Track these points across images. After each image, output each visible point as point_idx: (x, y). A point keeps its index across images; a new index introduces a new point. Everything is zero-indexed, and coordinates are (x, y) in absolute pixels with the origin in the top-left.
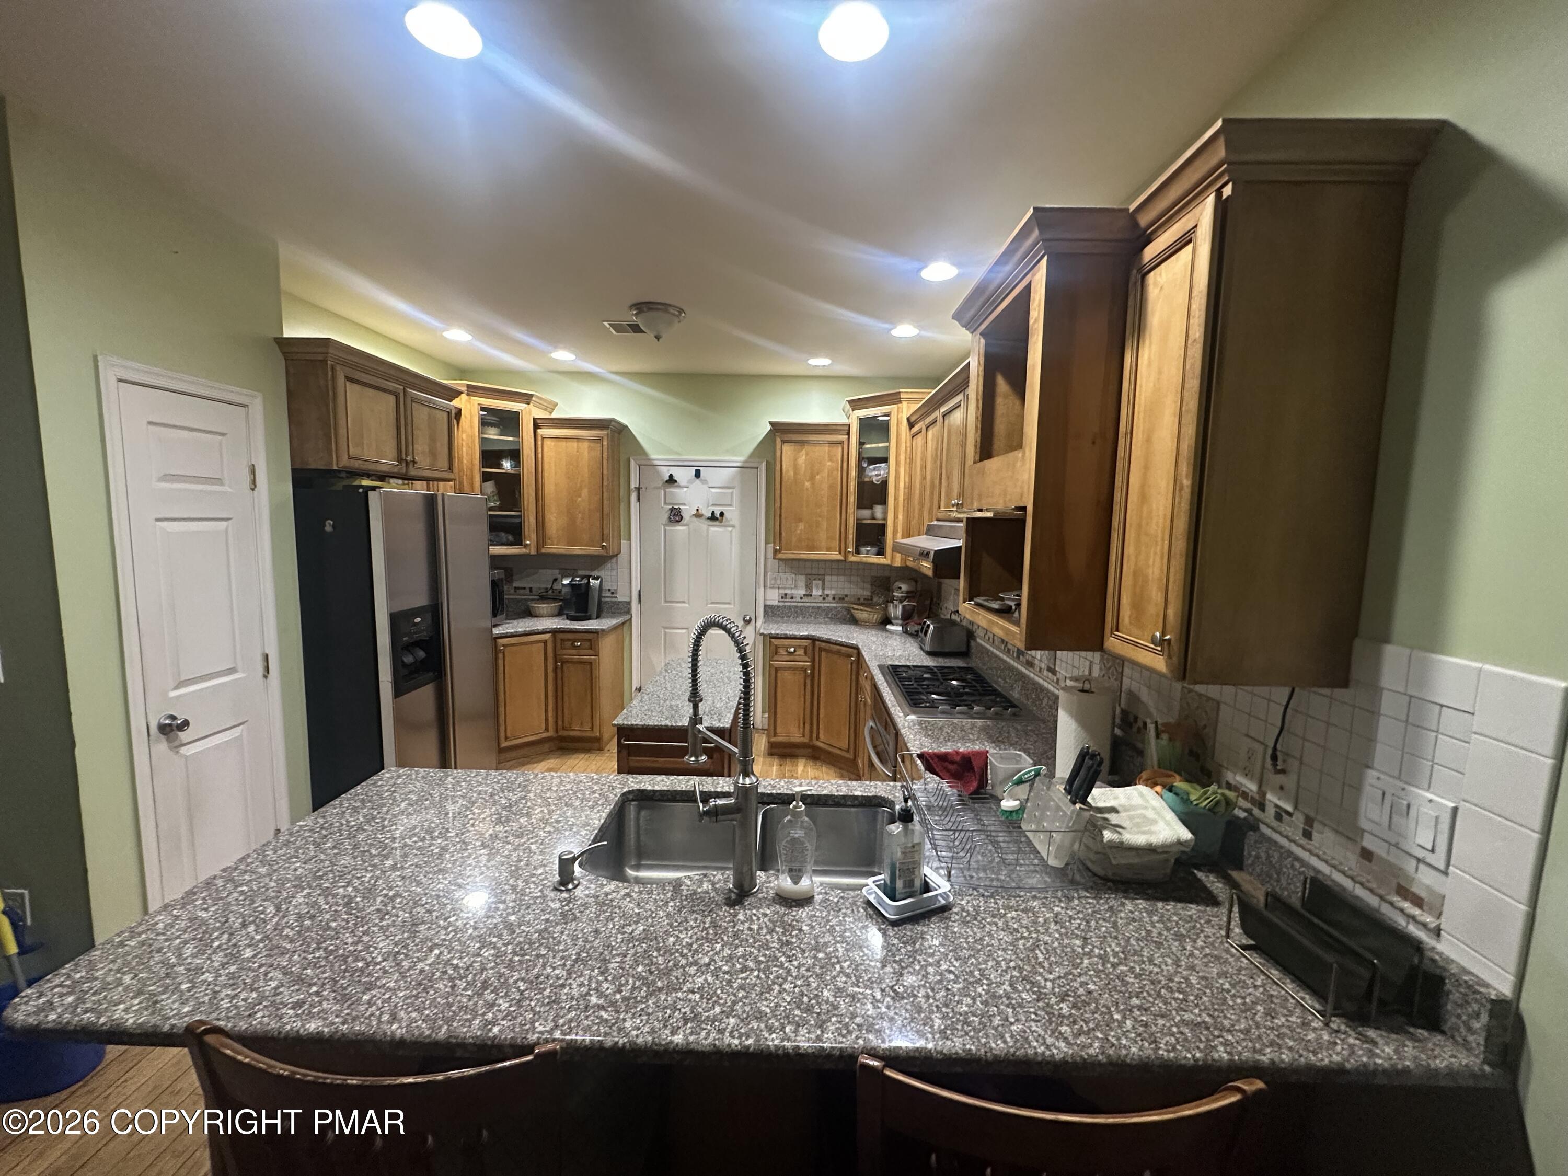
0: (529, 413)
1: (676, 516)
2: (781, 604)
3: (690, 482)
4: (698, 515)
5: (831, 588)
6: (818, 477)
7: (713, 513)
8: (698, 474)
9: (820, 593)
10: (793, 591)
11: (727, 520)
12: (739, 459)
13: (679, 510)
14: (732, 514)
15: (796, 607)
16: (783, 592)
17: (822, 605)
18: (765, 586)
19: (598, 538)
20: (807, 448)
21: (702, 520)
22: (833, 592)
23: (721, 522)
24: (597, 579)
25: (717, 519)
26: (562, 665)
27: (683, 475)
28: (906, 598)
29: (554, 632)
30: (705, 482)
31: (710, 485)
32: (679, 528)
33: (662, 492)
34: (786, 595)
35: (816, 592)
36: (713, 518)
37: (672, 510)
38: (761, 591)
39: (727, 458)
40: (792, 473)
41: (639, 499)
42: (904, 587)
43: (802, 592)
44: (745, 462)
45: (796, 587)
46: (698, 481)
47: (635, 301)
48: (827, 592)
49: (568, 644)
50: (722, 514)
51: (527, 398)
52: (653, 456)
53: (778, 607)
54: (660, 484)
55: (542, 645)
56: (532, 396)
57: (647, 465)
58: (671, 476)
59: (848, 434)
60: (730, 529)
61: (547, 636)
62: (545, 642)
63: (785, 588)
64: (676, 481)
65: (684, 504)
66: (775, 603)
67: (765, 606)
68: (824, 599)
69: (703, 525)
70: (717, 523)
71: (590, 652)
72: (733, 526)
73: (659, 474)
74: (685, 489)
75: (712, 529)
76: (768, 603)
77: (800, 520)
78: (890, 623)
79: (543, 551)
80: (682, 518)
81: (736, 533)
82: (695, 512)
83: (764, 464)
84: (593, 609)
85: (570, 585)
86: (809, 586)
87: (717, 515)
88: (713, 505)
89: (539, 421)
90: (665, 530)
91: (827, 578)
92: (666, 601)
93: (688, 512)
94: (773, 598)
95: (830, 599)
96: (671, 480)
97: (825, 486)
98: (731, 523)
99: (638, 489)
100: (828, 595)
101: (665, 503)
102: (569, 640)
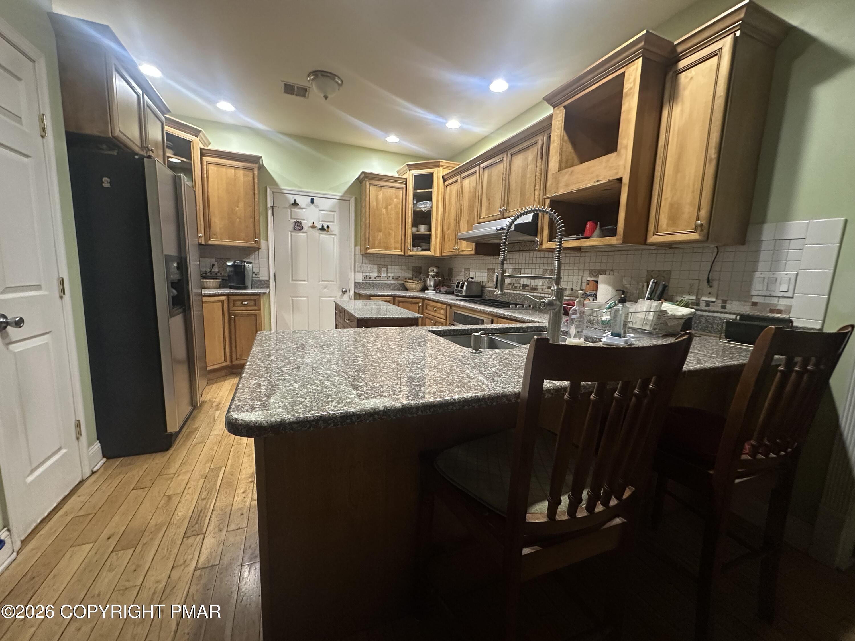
0: (197, 144)
1: (298, 226)
2: (364, 282)
3: (307, 205)
4: (313, 227)
5: (391, 273)
6: (390, 207)
7: (323, 226)
8: (312, 201)
9: (385, 275)
10: (371, 274)
11: (332, 231)
12: (338, 194)
13: (301, 223)
14: (335, 227)
15: (373, 283)
16: (365, 274)
17: (386, 282)
18: (355, 271)
19: (252, 234)
20: (384, 189)
21: (315, 230)
22: (392, 275)
23: (328, 231)
24: (250, 263)
25: (325, 230)
26: (234, 317)
27: (303, 201)
28: (436, 276)
29: (228, 295)
30: (317, 206)
31: (321, 208)
32: (301, 234)
33: (289, 210)
34: (366, 276)
35: (383, 275)
36: (322, 229)
37: (296, 222)
38: (352, 274)
39: (330, 193)
40: (375, 203)
41: (273, 215)
42: (435, 270)
43: (376, 274)
44: (341, 196)
45: (372, 272)
46: (312, 206)
47: (314, 69)
48: (389, 275)
49: (239, 303)
50: (328, 227)
51: (196, 133)
52: (283, 187)
53: (363, 283)
54: (287, 205)
55: (221, 303)
56: (200, 131)
57: (278, 192)
58: (295, 200)
59: (406, 184)
60: (333, 236)
61: (224, 298)
62: (222, 302)
63: (366, 272)
64: (298, 205)
65: (304, 219)
66: (361, 281)
67: (355, 283)
68: (388, 279)
69: (316, 233)
70: (325, 232)
71: (256, 308)
72: (335, 235)
73: (287, 199)
74: (304, 210)
75: (322, 236)
76: (357, 281)
77: (380, 231)
78: (428, 290)
79: (210, 242)
80: (303, 228)
81: (336, 239)
82: (312, 225)
83: (353, 199)
84: (249, 283)
85: (234, 266)
86: (379, 272)
87: (325, 227)
88: (322, 221)
89: (204, 151)
90: (291, 235)
91: (389, 267)
92: (293, 280)
93: (306, 225)
94: (360, 278)
95: (391, 278)
96: (295, 204)
97: (393, 212)
98: (334, 233)
99: (273, 207)
100: (389, 277)
101: (291, 218)
102: (239, 300)
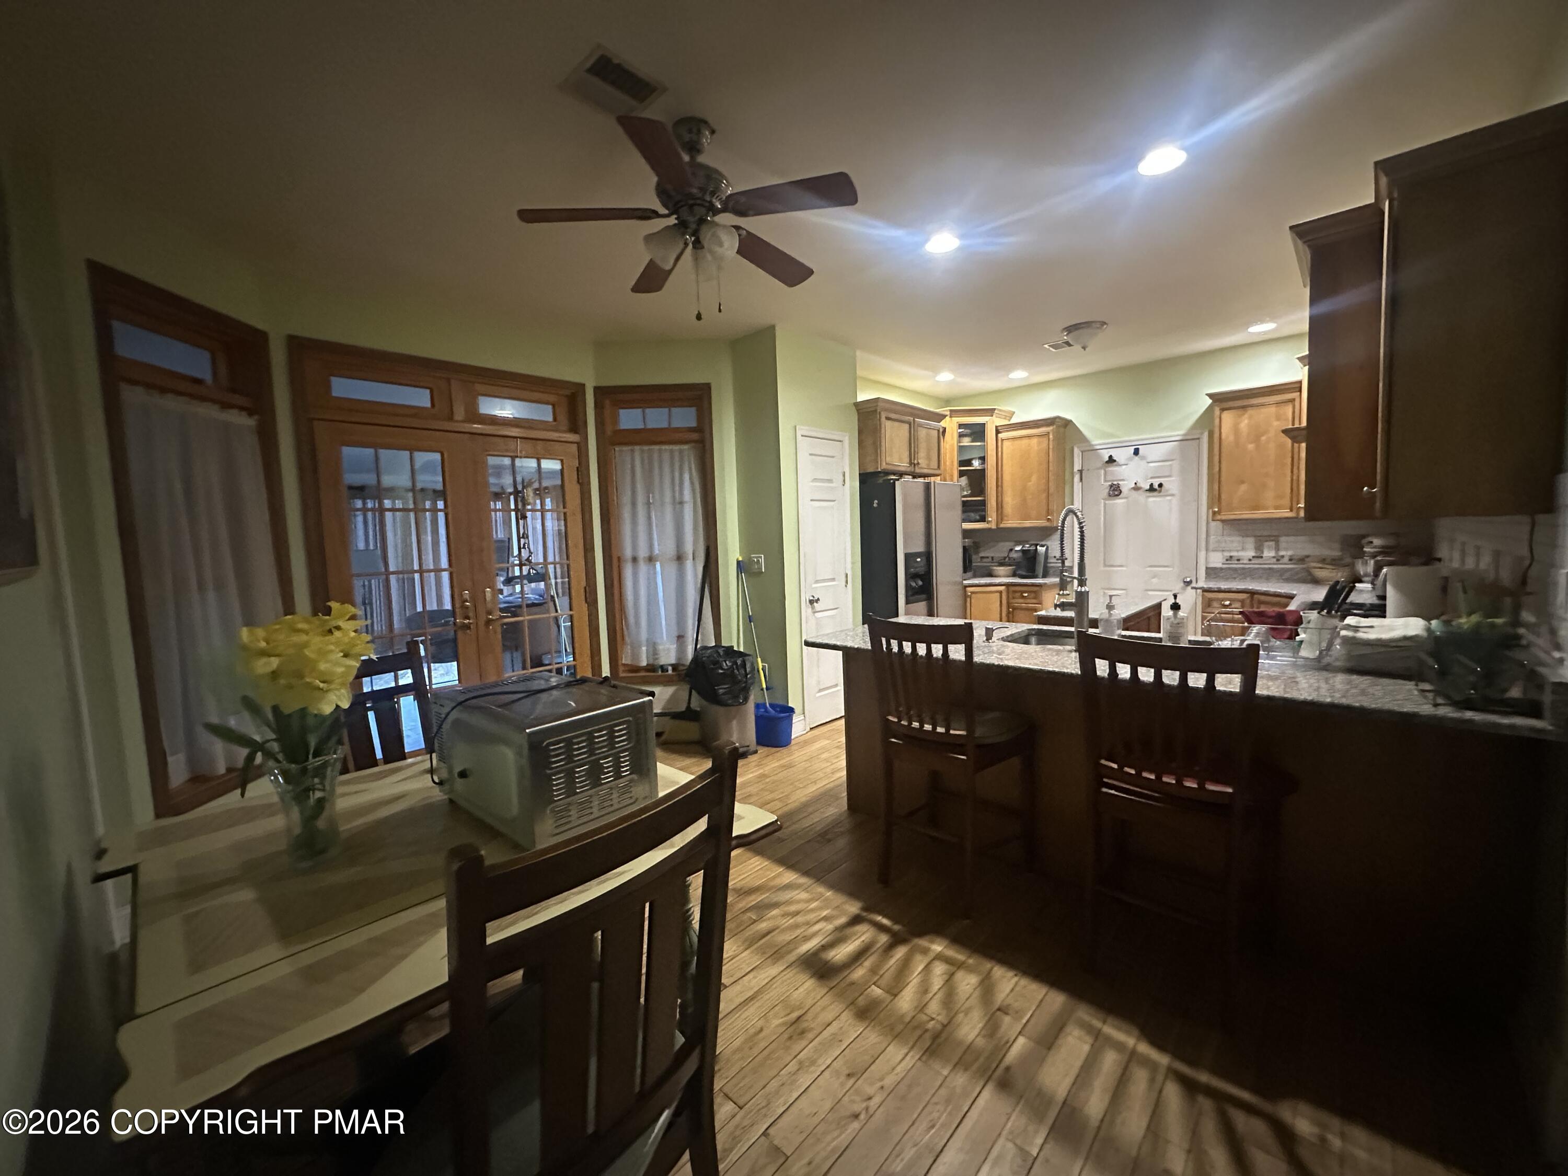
0: (991, 423)
1: (1115, 491)
2: (1225, 566)
3: (1130, 459)
4: (1136, 488)
5: (1286, 549)
6: (1263, 438)
7: (1152, 485)
8: (1136, 452)
9: (1272, 554)
10: (1241, 554)
11: (1167, 491)
12: (1179, 433)
13: (1118, 486)
14: (1172, 485)
15: (1244, 569)
16: (1227, 554)
17: (1275, 566)
18: (1207, 550)
19: (1044, 512)
20: (1251, 412)
21: (1140, 492)
22: (1290, 553)
23: (1160, 491)
24: (1042, 546)
25: (1155, 490)
26: (1013, 611)
27: (1121, 455)
28: (1379, 553)
29: (1008, 585)
30: (1143, 458)
31: (1149, 460)
32: (1119, 501)
33: (1103, 472)
34: (1231, 557)
35: (1268, 553)
36: (1152, 489)
37: (1111, 486)
38: (1202, 554)
39: (1162, 435)
40: (1231, 438)
41: (1081, 480)
42: (1377, 542)
43: (1251, 553)
44: (1184, 435)
45: (1243, 549)
46: (1136, 458)
48: (1282, 553)
49: (1018, 595)
50: (1160, 485)
51: (990, 412)
52: (1093, 443)
53: (1221, 569)
54: (1099, 464)
55: (999, 594)
56: (995, 409)
57: (1090, 451)
58: (1111, 457)
59: (1300, 391)
60: (1169, 498)
62: (1001, 592)
63: (1230, 551)
64: (1115, 461)
65: (1123, 480)
66: (1219, 565)
67: (1207, 568)
68: (1278, 560)
69: (1141, 497)
70: (1155, 494)
71: (1034, 601)
72: (1172, 495)
73: (1100, 457)
74: (1124, 467)
75: (1151, 499)
76: (1211, 565)
77: (1243, 482)
78: (1361, 581)
79: (1002, 526)
80: (1121, 492)
81: (1175, 501)
82: (1133, 485)
83: (1206, 434)
84: (1040, 570)
85: (1023, 551)
86: (1259, 548)
87: (1156, 486)
88: (1152, 478)
89: (999, 428)
90: (1105, 504)
91: (1283, 539)
92: (1105, 565)
93: (1126, 486)
94: (1217, 560)
95: (1286, 560)
96: (1111, 460)
97: (1272, 446)
98: (1170, 492)
99: (1081, 471)
100: (1283, 557)
101: (1105, 481)
102: (1020, 591)
